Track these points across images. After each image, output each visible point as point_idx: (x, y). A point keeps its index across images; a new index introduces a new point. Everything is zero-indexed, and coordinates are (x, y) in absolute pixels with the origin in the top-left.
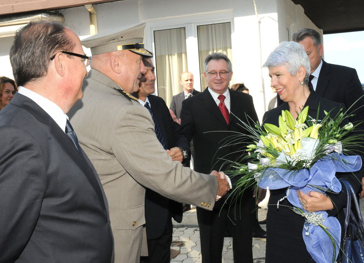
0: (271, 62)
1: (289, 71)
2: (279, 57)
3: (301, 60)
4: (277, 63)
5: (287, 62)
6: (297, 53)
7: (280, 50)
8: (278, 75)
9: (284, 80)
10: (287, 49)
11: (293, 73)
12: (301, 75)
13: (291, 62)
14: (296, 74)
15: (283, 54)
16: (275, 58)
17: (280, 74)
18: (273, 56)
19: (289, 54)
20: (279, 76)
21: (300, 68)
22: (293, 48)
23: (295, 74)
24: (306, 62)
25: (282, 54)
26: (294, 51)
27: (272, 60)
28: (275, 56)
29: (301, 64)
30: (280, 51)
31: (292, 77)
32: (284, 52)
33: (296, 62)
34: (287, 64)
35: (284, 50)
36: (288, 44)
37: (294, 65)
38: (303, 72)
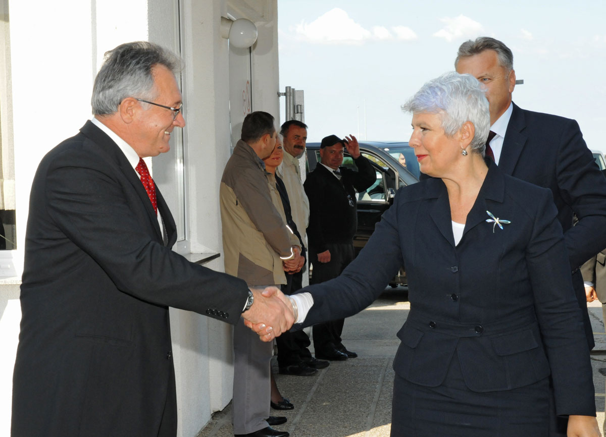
0: (417, 102)
1: (443, 125)
2: (431, 97)
3: (469, 110)
4: (425, 107)
5: (444, 109)
6: (466, 98)
7: (439, 85)
8: (424, 129)
9: (433, 139)
10: (450, 87)
11: (449, 131)
12: (465, 137)
13: (450, 110)
14: (455, 134)
15: (441, 93)
16: (425, 99)
17: (427, 127)
18: (423, 93)
19: (451, 95)
20: (425, 132)
21: (465, 125)
22: (462, 87)
23: (453, 132)
24: (478, 116)
25: (439, 93)
26: (462, 93)
27: (419, 99)
28: (426, 94)
29: (468, 118)
30: (437, 87)
31: (447, 137)
32: (444, 91)
33: (460, 113)
34: (442, 112)
35: (444, 87)
36: (458, 77)
37: (454, 117)
38: (469, 133)
